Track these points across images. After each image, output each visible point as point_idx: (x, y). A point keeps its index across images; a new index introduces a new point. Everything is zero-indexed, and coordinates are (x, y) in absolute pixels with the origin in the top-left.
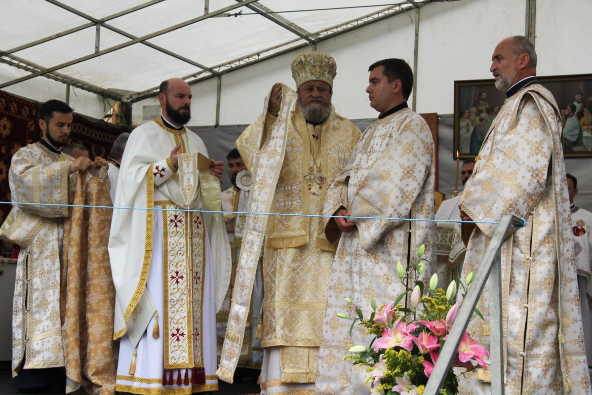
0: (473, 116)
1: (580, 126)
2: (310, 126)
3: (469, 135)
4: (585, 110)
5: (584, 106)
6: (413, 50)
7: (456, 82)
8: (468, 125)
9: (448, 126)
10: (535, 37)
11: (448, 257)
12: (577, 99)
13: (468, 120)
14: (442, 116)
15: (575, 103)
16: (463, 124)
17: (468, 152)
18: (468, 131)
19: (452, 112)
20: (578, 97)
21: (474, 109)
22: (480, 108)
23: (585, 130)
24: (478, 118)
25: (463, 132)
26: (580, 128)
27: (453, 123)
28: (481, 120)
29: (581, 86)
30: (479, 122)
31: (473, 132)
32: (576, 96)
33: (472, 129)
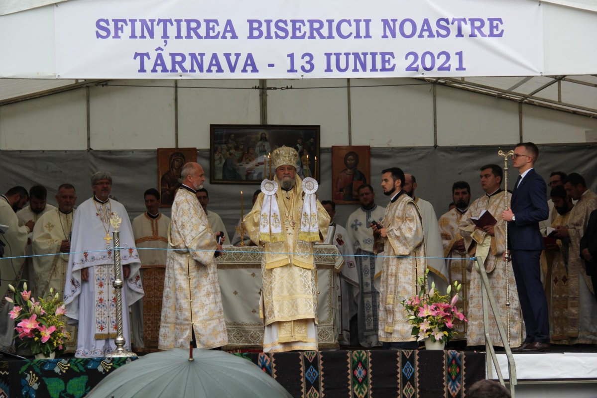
0: (224, 151)
1: (301, 161)
2: (284, 192)
3: (222, 165)
4: (305, 150)
5: (304, 148)
6: (174, 97)
7: (212, 126)
8: (220, 158)
9: (205, 158)
10: (267, 95)
11: (334, 266)
12: (299, 143)
13: (220, 154)
14: (200, 150)
15: (298, 145)
16: (217, 157)
17: (221, 178)
18: (221, 162)
19: (208, 147)
20: (299, 141)
21: (224, 146)
22: (230, 145)
23: (304, 165)
24: (228, 153)
25: (217, 163)
26: (302, 163)
27: (209, 156)
28: (231, 154)
29: (301, 133)
30: (229, 156)
31: (224, 164)
32: (299, 140)
33: (224, 161)
